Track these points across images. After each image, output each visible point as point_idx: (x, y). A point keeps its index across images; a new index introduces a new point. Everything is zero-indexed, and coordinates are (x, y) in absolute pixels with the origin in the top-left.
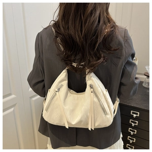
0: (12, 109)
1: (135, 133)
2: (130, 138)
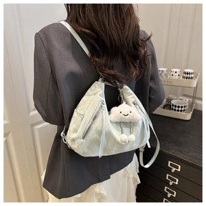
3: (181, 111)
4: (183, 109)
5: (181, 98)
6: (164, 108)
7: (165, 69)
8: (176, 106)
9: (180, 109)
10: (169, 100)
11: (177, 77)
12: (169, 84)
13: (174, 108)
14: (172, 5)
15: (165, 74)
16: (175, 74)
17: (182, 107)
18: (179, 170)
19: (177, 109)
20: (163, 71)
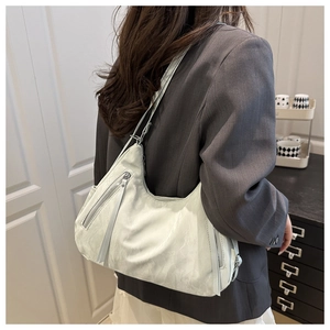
0: (33, 215)
1: (297, 274)
2: (284, 285)
3: (293, 155)
4: (295, 153)
8: (284, 150)
9: (291, 153)
11: (286, 106)
13: (282, 152)
14: (268, 8)
16: (282, 102)
17: (294, 150)
18: (303, 236)
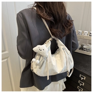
3: (88, 51)
4: (89, 50)
5: (88, 45)
6: (80, 49)
7: (81, 31)
8: (85, 49)
9: (87, 50)
10: (82, 46)
11: (87, 35)
12: (83, 38)
13: (84, 49)
15: (81, 33)
16: (85, 34)
17: (88, 49)
18: (85, 79)
19: (86, 50)
20: (80, 32)
